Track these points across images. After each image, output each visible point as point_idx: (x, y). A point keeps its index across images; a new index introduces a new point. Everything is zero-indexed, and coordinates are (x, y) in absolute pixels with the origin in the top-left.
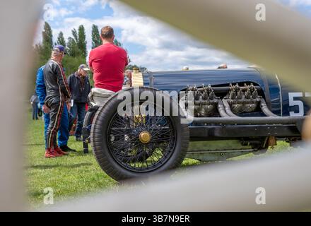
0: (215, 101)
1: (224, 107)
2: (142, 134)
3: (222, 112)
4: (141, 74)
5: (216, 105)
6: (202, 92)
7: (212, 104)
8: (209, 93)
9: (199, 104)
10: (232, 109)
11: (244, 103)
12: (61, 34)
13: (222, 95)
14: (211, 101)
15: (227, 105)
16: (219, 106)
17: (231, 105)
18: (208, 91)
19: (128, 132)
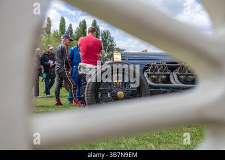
0: (168, 73)
1: (174, 78)
2: (119, 93)
3: (172, 80)
4: (120, 53)
5: (168, 76)
6: (159, 66)
7: (166, 75)
8: (164, 68)
9: (157, 75)
10: (179, 79)
11: (187, 75)
12: (71, 25)
13: (172, 69)
14: (165, 73)
15: (176, 76)
16: (171, 76)
17: (178, 76)
18: (164, 66)
19: (110, 91)
